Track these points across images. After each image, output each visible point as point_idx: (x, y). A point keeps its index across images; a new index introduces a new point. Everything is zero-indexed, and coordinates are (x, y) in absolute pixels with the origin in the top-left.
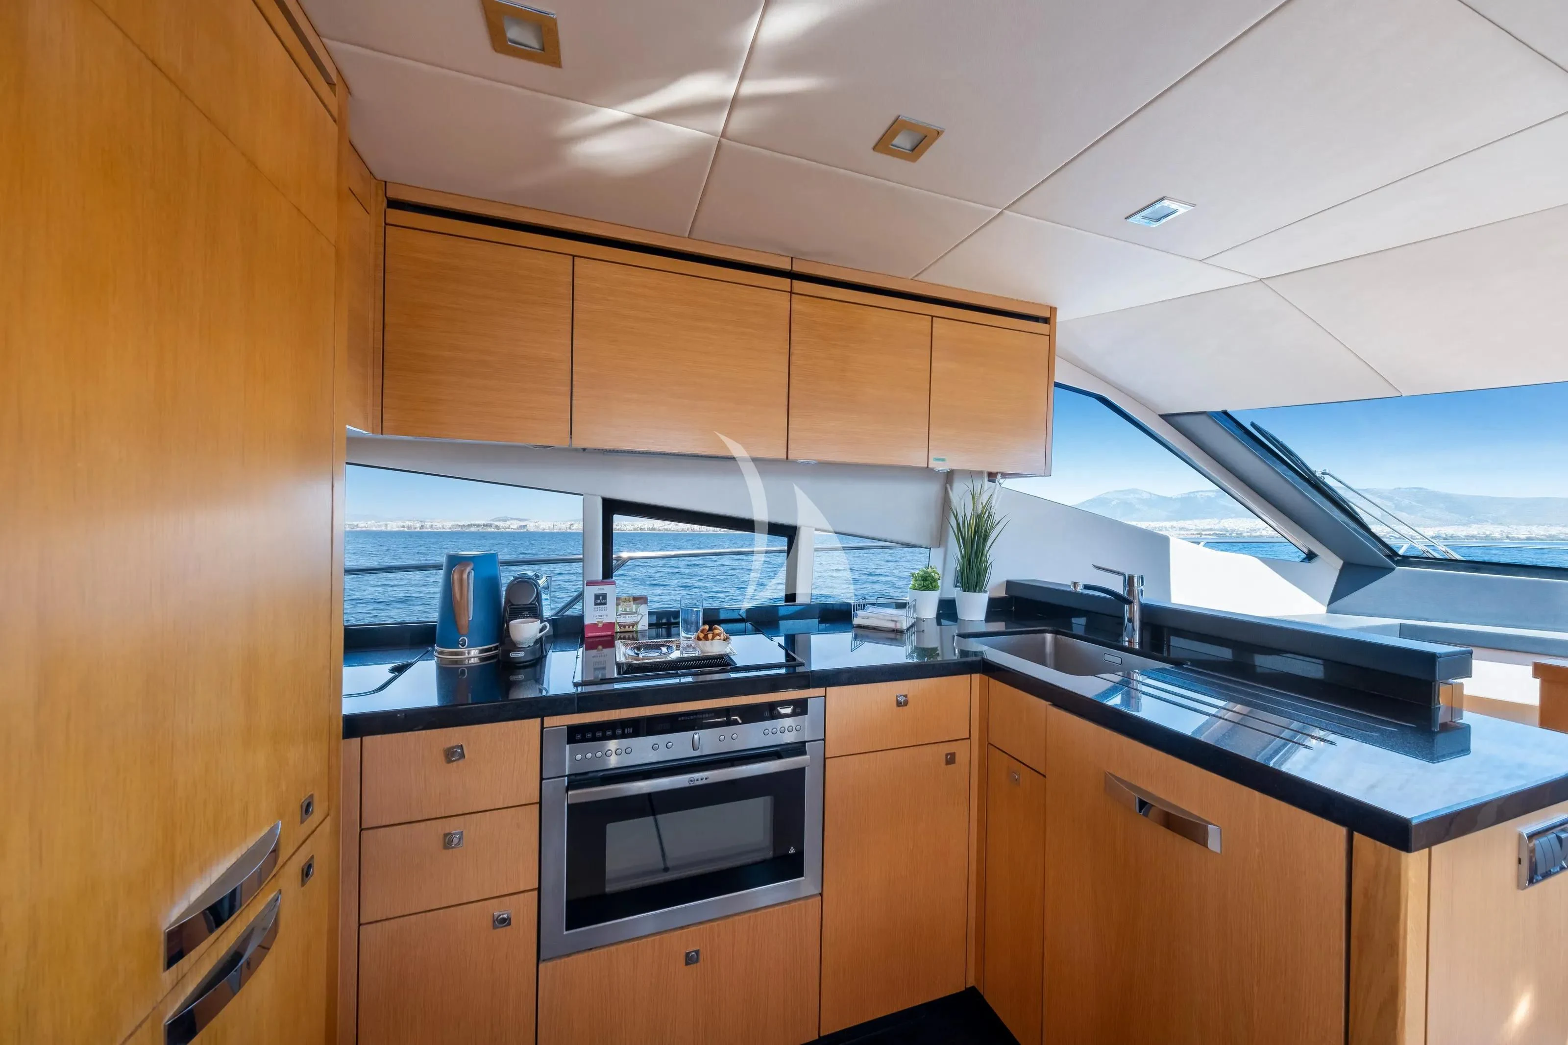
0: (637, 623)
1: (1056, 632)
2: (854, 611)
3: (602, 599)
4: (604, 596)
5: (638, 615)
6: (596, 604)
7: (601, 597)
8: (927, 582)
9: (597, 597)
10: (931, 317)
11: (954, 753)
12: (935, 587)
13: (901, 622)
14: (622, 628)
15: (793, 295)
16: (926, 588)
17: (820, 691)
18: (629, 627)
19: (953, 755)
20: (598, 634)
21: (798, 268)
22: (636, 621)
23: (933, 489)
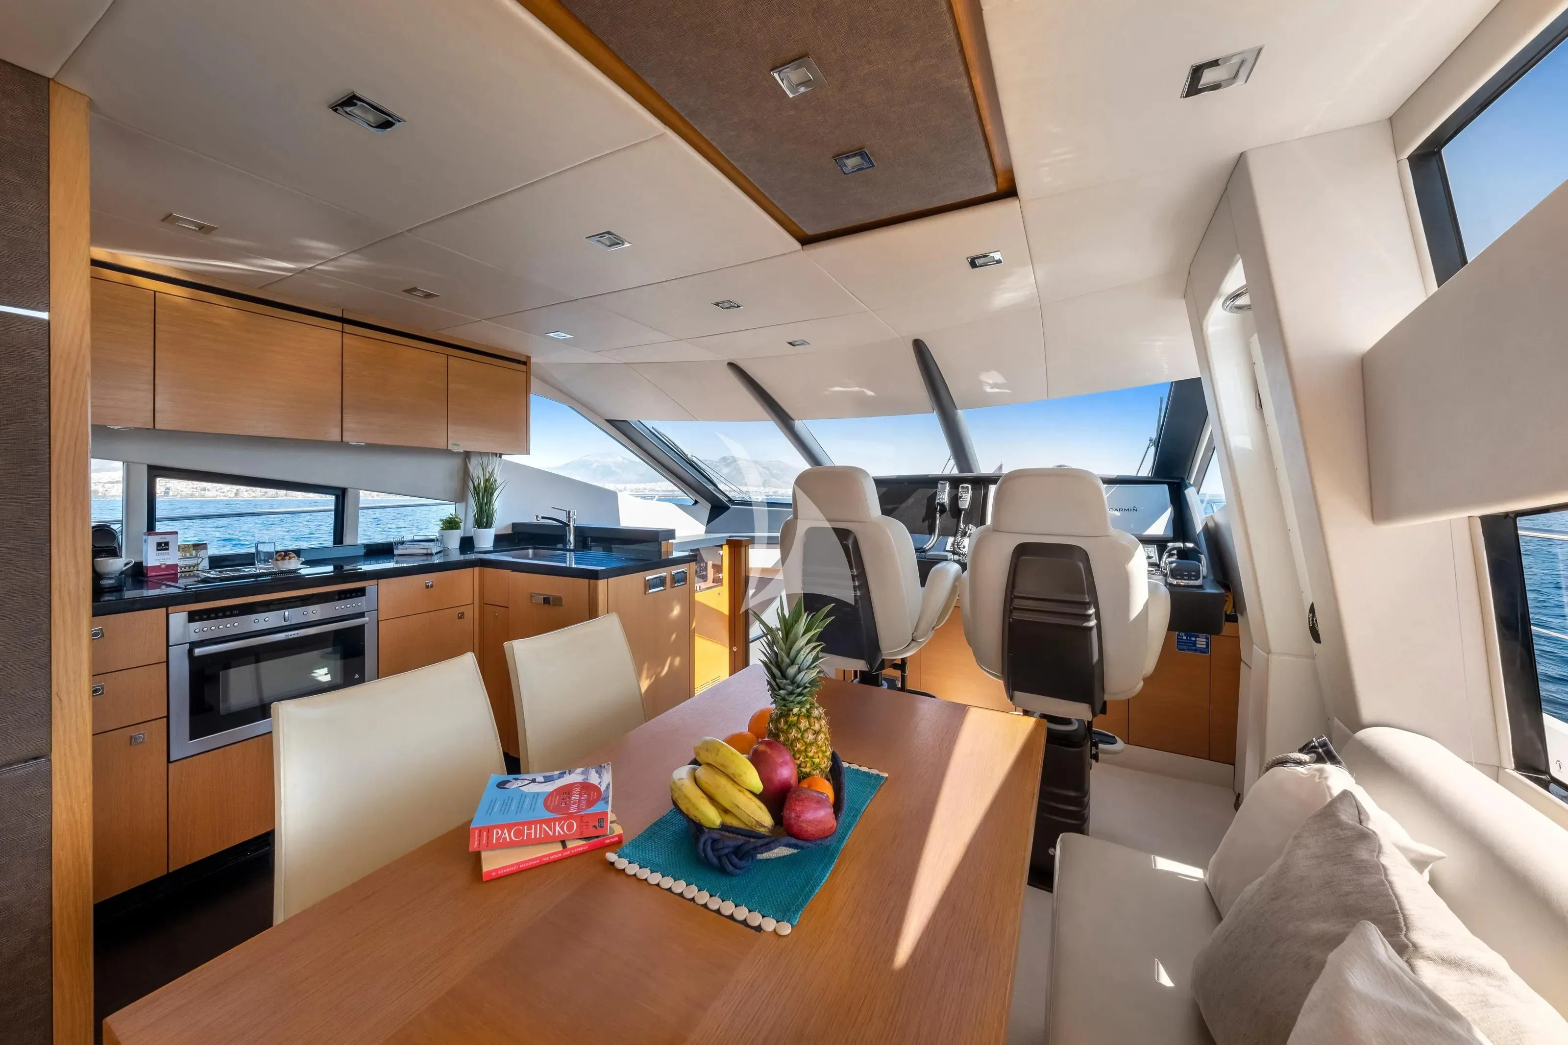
0: (198, 565)
1: (534, 548)
2: (395, 545)
3: (165, 546)
4: (167, 544)
5: (199, 558)
6: (158, 550)
7: (163, 545)
8: (451, 524)
9: (159, 544)
10: (446, 356)
11: (463, 613)
12: (458, 527)
13: (431, 548)
14: (183, 569)
15: (344, 334)
16: (452, 528)
17: (375, 582)
18: (189, 568)
19: (463, 614)
20: (161, 573)
21: (347, 316)
22: (196, 563)
23: (455, 463)
